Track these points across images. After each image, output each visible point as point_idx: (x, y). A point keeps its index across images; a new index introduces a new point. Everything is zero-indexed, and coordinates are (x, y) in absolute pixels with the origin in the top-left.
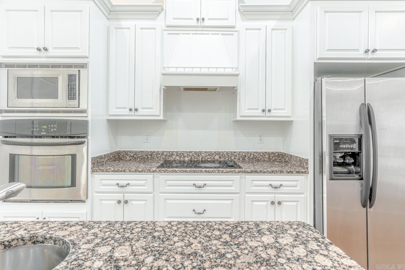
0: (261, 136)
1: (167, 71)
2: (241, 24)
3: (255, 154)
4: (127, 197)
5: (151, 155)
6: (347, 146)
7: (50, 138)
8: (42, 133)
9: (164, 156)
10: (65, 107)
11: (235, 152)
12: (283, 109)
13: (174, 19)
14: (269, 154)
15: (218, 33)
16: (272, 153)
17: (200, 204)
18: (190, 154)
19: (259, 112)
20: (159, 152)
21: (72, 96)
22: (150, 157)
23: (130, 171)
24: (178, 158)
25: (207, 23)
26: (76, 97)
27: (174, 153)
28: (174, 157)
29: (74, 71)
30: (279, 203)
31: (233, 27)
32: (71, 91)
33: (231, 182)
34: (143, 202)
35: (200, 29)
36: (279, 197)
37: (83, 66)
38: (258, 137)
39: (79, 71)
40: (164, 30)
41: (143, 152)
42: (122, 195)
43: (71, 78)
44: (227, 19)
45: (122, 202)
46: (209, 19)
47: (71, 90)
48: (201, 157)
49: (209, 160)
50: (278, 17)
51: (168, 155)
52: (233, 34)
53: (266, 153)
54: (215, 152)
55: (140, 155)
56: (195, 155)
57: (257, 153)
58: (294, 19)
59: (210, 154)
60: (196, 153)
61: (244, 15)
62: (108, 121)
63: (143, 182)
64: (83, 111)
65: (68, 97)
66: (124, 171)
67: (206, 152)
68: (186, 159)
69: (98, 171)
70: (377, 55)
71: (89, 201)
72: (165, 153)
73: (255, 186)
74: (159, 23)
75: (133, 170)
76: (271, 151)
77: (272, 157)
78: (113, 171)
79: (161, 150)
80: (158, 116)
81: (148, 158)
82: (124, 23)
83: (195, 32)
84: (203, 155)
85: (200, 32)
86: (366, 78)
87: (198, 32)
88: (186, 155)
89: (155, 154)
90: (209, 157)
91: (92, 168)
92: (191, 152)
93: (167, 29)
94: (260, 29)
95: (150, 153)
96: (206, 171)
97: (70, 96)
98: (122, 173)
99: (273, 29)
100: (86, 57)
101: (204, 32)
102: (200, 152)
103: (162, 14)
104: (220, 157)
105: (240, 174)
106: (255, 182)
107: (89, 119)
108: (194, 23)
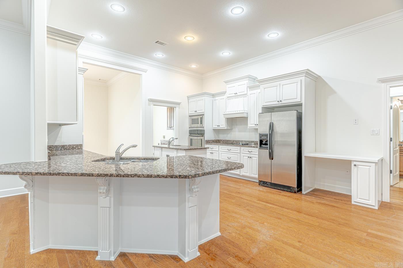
1: (226, 113)
2: (250, 92)
4: (213, 152)
6: (264, 137)
13: (229, 94)
15: (242, 97)
17: (229, 156)
19: (254, 125)
25: (238, 94)
26: (203, 123)
30: (251, 157)
31: (246, 94)
34: (216, 154)
36: (251, 156)
37: (203, 115)
43: (201, 118)
44: (244, 92)
46: (239, 93)
47: (201, 122)
52: (246, 97)
61: (250, 89)
62: (213, 129)
63: (216, 148)
64: (203, 127)
65: (201, 124)
70: (283, 102)
72: (232, 141)
73: (244, 151)
74: (225, 97)
80: (226, 128)
82: (217, 98)
86: (272, 113)
91: (205, 143)
93: (227, 98)
94: (255, 94)
100: (204, 112)
103: (226, 94)
106: (244, 150)
107: (205, 129)
108: (234, 95)
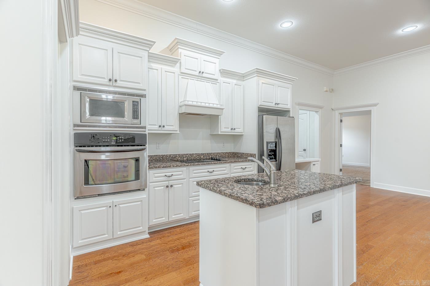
0: (224, 143)
2: (222, 79)
3: (222, 154)
4: (172, 183)
5: (162, 158)
7: (116, 146)
8: (112, 143)
9: (171, 158)
10: (131, 124)
11: (212, 153)
12: (240, 129)
13: (186, 69)
14: (228, 153)
15: (209, 82)
16: (230, 153)
18: (187, 156)
19: (229, 130)
20: (168, 155)
21: (136, 117)
22: (161, 159)
23: (173, 166)
24: (179, 158)
25: (204, 75)
26: (138, 118)
27: (177, 155)
28: (177, 158)
29: (137, 99)
31: (217, 80)
32: (135, 114)
33: (225, 168)
34: (181, 185)
35: (200, 78)
37: (143, 96)
38: (223, 144)
39: (140, 99)
40: (180, 75)
41: (156, 155)
42: (168, 182)
43: (134, 102)
44: (214, 75)
45: (169, 186)
46: (206, 73)
47: (135, 112)
48: (193, 157)
49: (198, 158)
50: (237, 78)
51: (173, 157)
52: (216, 84)
53: (227, 153)
54: (201, 154)
55: (154, 158)
56: (190, 156)
57: (222, 153)
58: (244, 81)
59: (198, 155)
60: (190, 154)
61: (222, 74)
63: (181, 172)
64: (143, 127)
65: (133, 117)
66: (170, 167)
67: (196, 154)
68: (185, 159)
69: (153, 168)
70: (280, 106)
71: (147, 190)
72: (171, 156)
74: (176, 69)
75: (175, 165)
76: (229, 152)
77: (230, 155)
78: (163, 167)
79: (169, 153)
80: (177, 131)
81: (160, 160)
82: (155, 66)
83: (197, 79)
84: (194, 156)
85: (200, 80)
86: (278, 117)
87: (199, 80)
88: (184, 156)
89: (165, 156)
90: (198, 157)
91: (149, 166)
92: (188, 154)
93: (181, 74)
94: (229, 83)
95: (161, 156)
96: (214, 163)
97: (134, 117)
98: (169, 168)
99: (235, 85)
100: (145, 90)
101: (202, 80)
102: (193, 154)
103: (178, 64)
104: (204, 157)
105: (229, 163)
108: (197, 73)
